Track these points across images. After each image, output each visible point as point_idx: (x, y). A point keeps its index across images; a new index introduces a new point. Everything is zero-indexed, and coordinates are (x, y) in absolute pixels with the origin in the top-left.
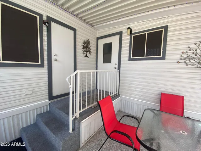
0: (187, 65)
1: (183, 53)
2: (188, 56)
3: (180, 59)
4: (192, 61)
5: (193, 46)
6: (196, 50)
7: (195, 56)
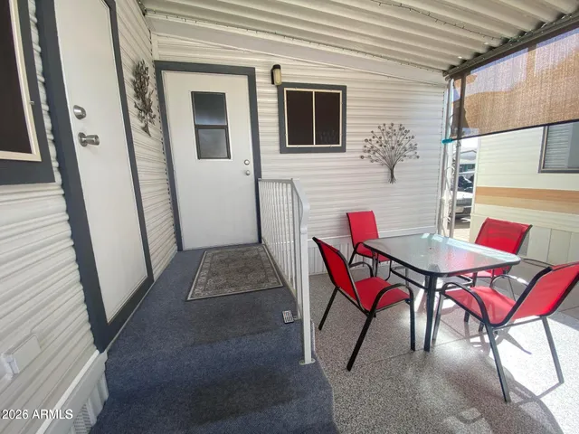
0: (372, 161)
1: (366, 140)
2: (372, 147)
3: (364, 151)
4: (377, 154)
5: (376, 130)
6: (380, 138)
7: (379, 147)
